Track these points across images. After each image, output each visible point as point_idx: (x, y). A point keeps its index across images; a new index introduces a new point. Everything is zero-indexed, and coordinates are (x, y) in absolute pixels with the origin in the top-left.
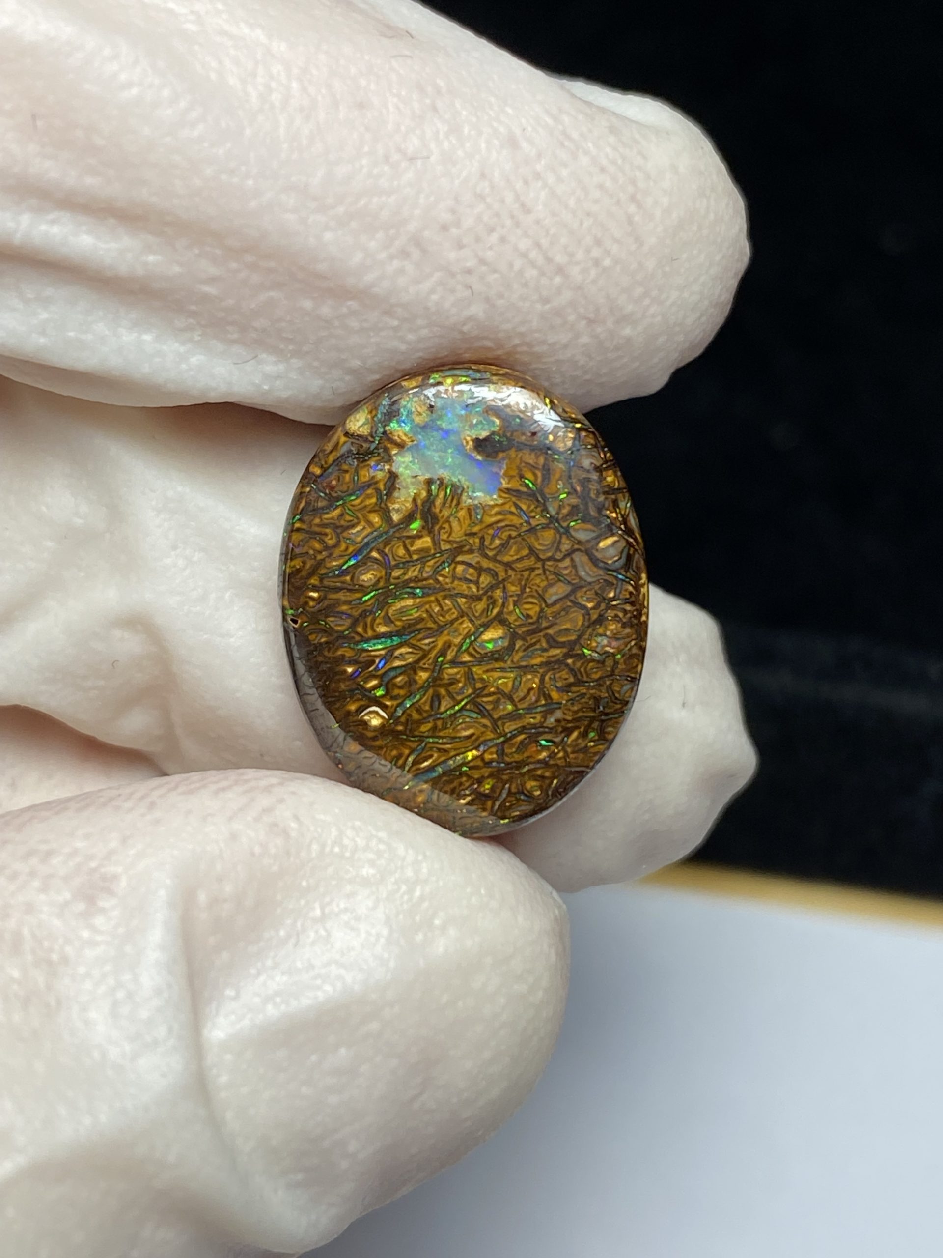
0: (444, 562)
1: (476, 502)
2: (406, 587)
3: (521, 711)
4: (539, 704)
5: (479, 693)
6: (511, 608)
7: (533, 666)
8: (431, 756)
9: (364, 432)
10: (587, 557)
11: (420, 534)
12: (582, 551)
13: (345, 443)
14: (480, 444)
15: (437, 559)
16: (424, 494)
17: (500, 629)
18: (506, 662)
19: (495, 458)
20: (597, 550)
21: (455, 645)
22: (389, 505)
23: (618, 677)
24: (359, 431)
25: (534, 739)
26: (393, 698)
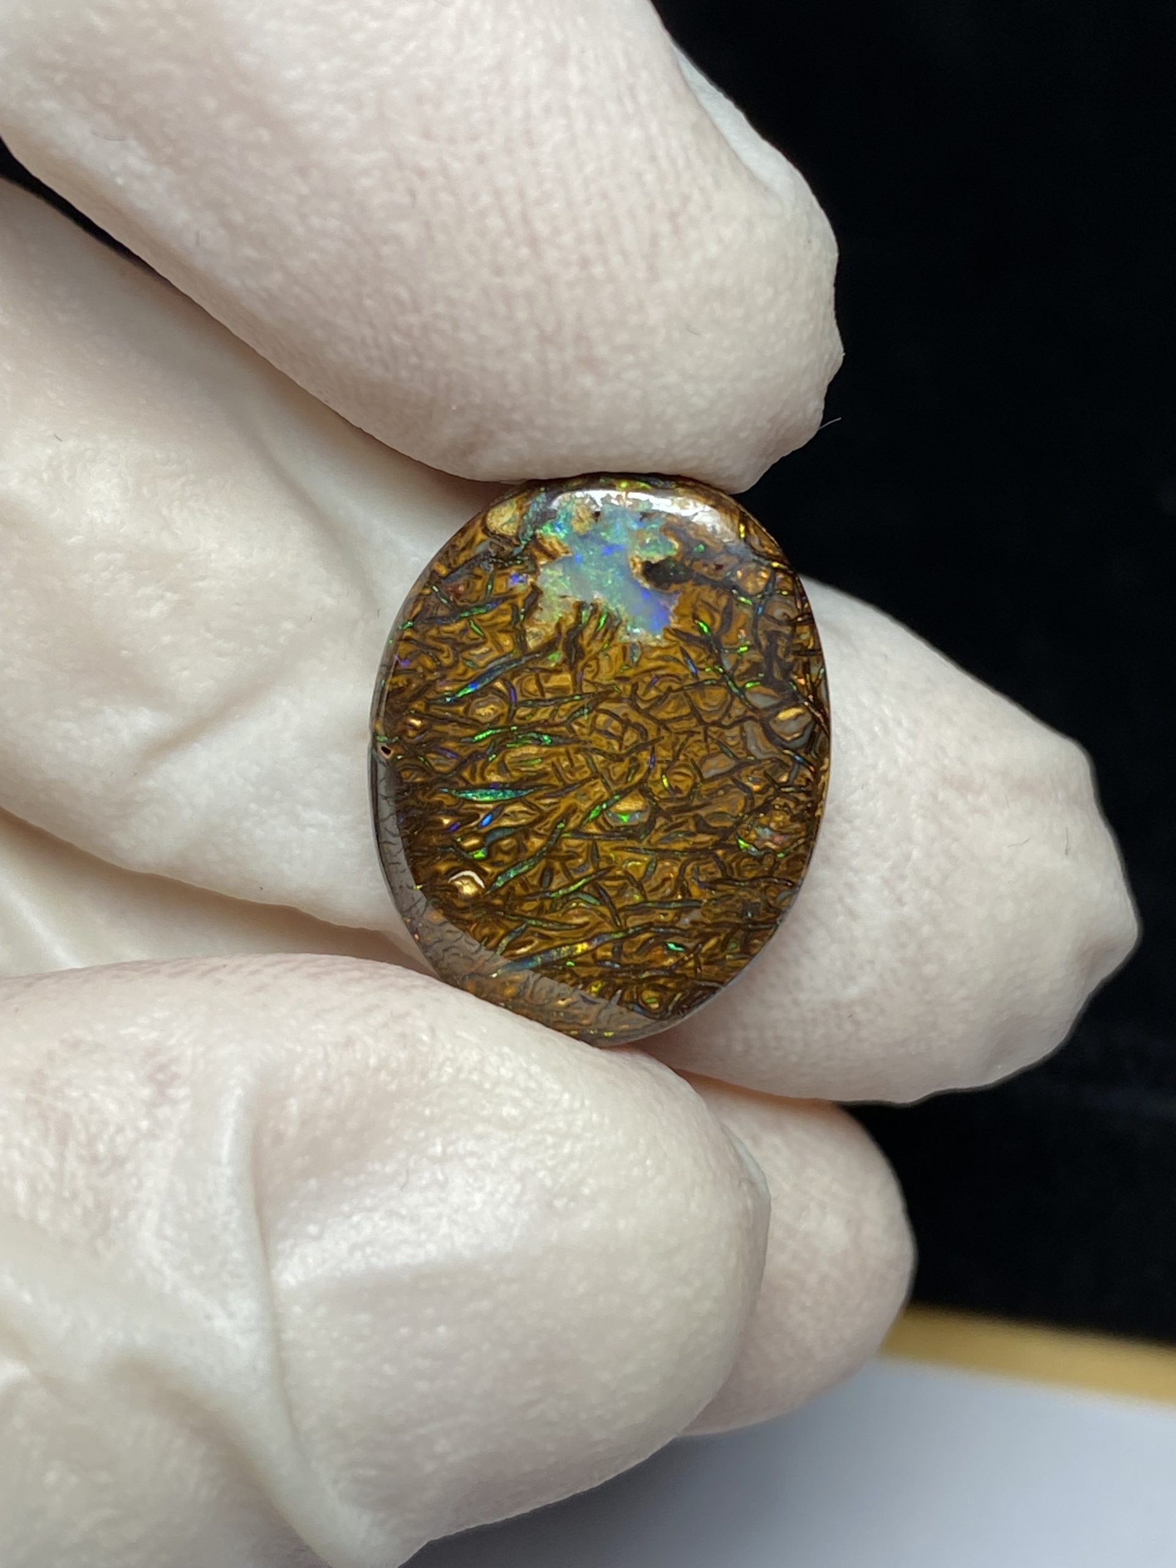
0: (583, 708)
1: (635, 640)
2: (530, 731)
3: (650, 905)
4: (674, 899)
5: (603, 873)
6: (658, 776)
7: (674, 851)
8: (531, 942)
9: (507, 532)
10: (761, 729)
11: (559, 668)
12: (756, 721)
13: (482, 541)
14: (650, 570)
15: (575, 703)
16: (571, 620)
17: (641, 800)
18: (640, 841)
19: (666, 589)
20: (775, 722)
21: (581, 811)
22: (526, 626)
23: (776, 880)
24: (502, 529)
25: (661, 940)
26: (493, 864)
